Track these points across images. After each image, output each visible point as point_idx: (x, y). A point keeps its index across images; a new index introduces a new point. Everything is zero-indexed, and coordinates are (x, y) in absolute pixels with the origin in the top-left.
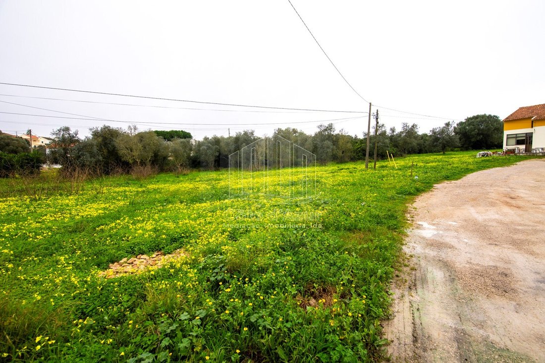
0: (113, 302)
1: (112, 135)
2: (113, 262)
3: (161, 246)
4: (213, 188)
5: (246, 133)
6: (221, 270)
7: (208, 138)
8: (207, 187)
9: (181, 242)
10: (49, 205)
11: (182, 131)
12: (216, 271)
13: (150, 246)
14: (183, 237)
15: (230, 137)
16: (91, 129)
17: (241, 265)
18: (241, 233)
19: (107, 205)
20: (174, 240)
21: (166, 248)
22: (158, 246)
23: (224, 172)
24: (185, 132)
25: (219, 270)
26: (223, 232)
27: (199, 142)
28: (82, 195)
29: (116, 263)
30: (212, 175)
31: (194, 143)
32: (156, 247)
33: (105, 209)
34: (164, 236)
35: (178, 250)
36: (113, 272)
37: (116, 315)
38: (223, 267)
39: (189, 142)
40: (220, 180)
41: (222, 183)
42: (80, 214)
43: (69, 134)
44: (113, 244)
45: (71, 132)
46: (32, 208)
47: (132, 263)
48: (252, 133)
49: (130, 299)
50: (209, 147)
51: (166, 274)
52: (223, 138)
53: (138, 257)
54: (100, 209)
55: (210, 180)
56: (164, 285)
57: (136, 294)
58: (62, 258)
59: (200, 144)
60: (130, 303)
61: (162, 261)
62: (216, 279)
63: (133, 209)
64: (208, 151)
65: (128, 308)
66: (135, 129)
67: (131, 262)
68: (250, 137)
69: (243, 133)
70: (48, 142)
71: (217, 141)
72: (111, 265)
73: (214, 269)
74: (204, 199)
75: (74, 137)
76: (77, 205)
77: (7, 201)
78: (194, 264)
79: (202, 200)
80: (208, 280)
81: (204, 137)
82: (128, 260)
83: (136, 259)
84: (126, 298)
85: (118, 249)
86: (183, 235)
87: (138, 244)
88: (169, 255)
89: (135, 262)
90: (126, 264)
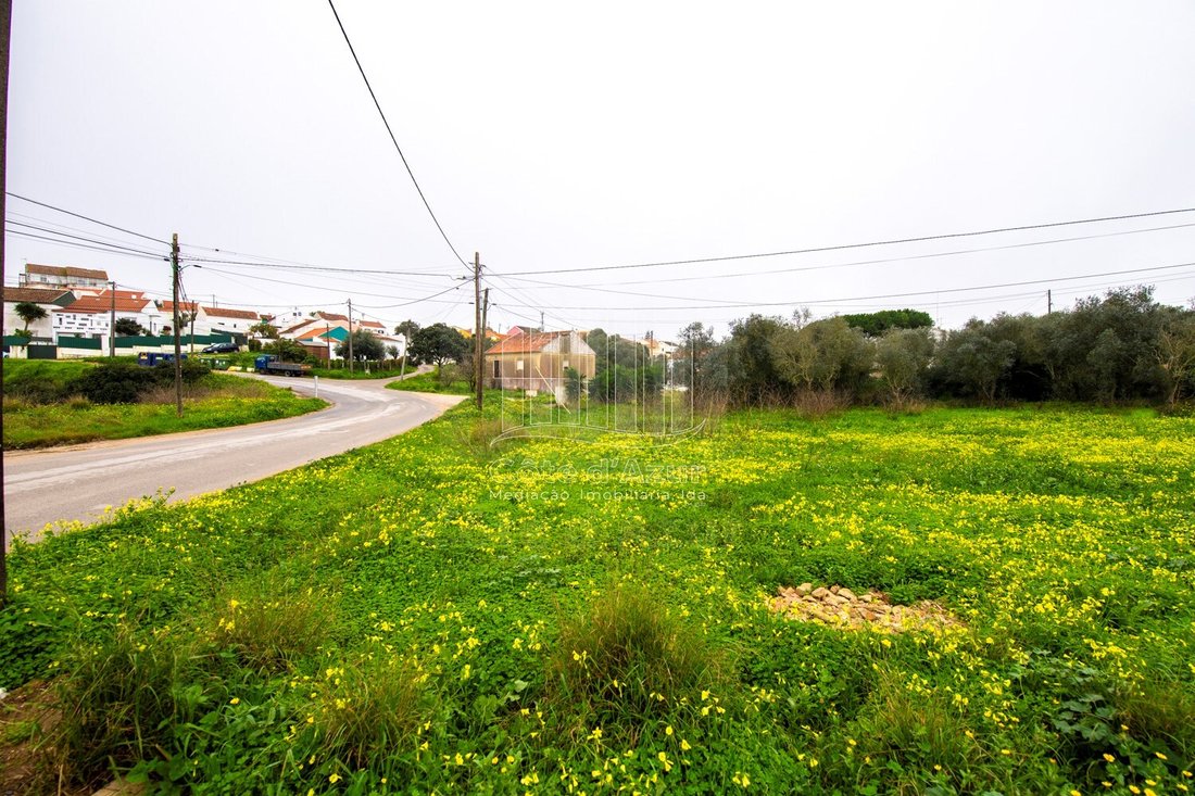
0: (800, 673)
1: (764, 331)
2: (785, 585)
3: (884, 581)
4: (1002, 454)
5: (1116, 299)
6: (1093, 710)
7: (981, 322)
8: (985, 450)
9: (934, 584)
10: (676, 452)
12: (1073, 705)
13: (858, 571)
14: (941, 573)
15: (1052, 316)
16: (731, 324)
17: (1181, 726)
18: (1144, 613)
19: (763, 465)
20: (915, 574)
21: (895, 588)
22: (876, 578)
23: (1029, 413)
24: (915, 313)
25: (1086, 709)
26: (1077, 595)
27: (953, 333)
28: (718, 439)
29: (790, 589)
30: (993, 420)
31: (938, 338)
32: (869, 579)
33: (759, 472)
34: (891, 559)
35: (927, 602)
36: (792, 606)
37: (809, 706)
38: (1100, 704)
39: (924, 335)
40: (1021, 434)
41: (1031, 445)
42: (723, 476)
43: (701, 335)
44: (783, 547)
45: (703, 331)
46: (656, 454)
47: (822, 599)
48: (1143, 296)
49: (833, 682)
50: (984, 345)
51: (914, 654)
52: (1027, 320)
53: (833, 588)
54: (752, 472)
55: (987, 431)
56: (918, 684)
57: (845, 676)
58: (708, 551)
59: (956, 339)
60: (835, 692)
61: (894, 621)
62: (1078, 733)
63: (810, 481)
64: (979, 356)
65: (832, 700)
66: (807, 315)
67: (819, 595)
68: (1135, 308)
69: (1103, 299)
71: (1007, 328)
72: (781, 588)
73: (1065, 698)
74: (982, 483)
75: (707, 339)
76: (715, 458)
77: (627, 438)
78: (995, 658)
79: (976, 483)
80: (1050, 728)
81: (967, 321)
82: (813, 589)
83: (828, 592)
84: (826, 677)
85: (795, 559)
86: (940, 568)
87: (833, 561)
88: (905, 609)
89: (827, 599)
90: (811, 598)
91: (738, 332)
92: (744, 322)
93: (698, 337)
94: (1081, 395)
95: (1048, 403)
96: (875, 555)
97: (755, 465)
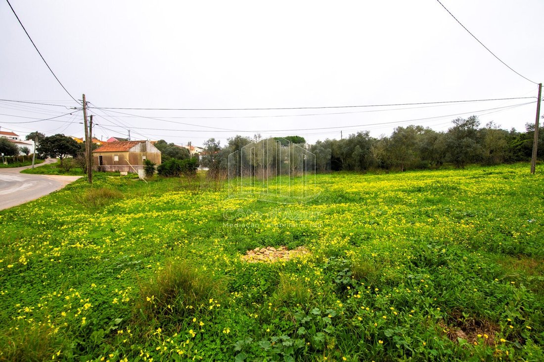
0: (253, 283)
1: (242, 143)
2: (249, 250)
3: (286, 242)
4: (327, 191)
5: (360, 135)
6: (346, 274)
7: (321, 142)
8: (321, 189)
9: (302, 240)
10: (203, 198)
11: (297, 137)
12: (341, 273)
13: (277, 240)
14: (304, 235)
15: (342, 140)
16: (228, 140)
17: (368, 273)
18: (362, 240)
19: (242, 201)
20: (296, 238)
21: (290, 244)
22: (283, 241)
23: (336, 175)
24: (300, 138)
25: (344, 274)
26: (344, 236)
27: (312, 146)
28: (223, 192)
29: (251, 251)
30: (325, 178)
31: (307, 147)
32: (279, 242)
33: (240, 204)
34: (288, 233)
35: (300, 247)
36: (250, 258)
37: (256, 295)
38: (348, 271)
39: (302, 146)
40: (333, 183)
41: (336, 187)
42: (224, 207)
43: (214, 144)
44: (249, 234)
45: (215, 142)
46: (193, 200)
47: (263, 253)
48: (367, 134)
49: (266, 284)
50: (322, 150)
51: (294, 267)
52: (335, 141)
53: (268, 248)
54: (237, 205)
55: (323, 182)
56: (294, 277)
57: (270, 281)
58: (216, 240)
59: (313, 148)
60: (266, 287)
61: (289, 256)
62: (342, 282)
63: (260, 205)
64: (320, 155)
65: (265, 291)
66: (260, 137)
67: (262, 251)
68: (365, 138)
69: (356, 135)
70: (200, 150)
71: (330, 144)
72: (248, 251)
73: (339, 271)
74: (320, 201)
75: (217, 146)
76: (221, 200)
77: (178, 193)
78: (319, 262)
79: (318, 202)
80: (334, 282)
81: (316, 141)
82: (260, 249)
83: (266, 249)
84: (263, 282)
85: (253, 238)
86: (304, 234)
87: (268, 237)
88: (293, 251)
89: (265, 253)
90: (259, 253)
91: (231, 143)
92: (234, 139)
93: (213, 145)
94: (350, 169)
95: (341, 172)
96: (283, 232)
97: (238, 202)
